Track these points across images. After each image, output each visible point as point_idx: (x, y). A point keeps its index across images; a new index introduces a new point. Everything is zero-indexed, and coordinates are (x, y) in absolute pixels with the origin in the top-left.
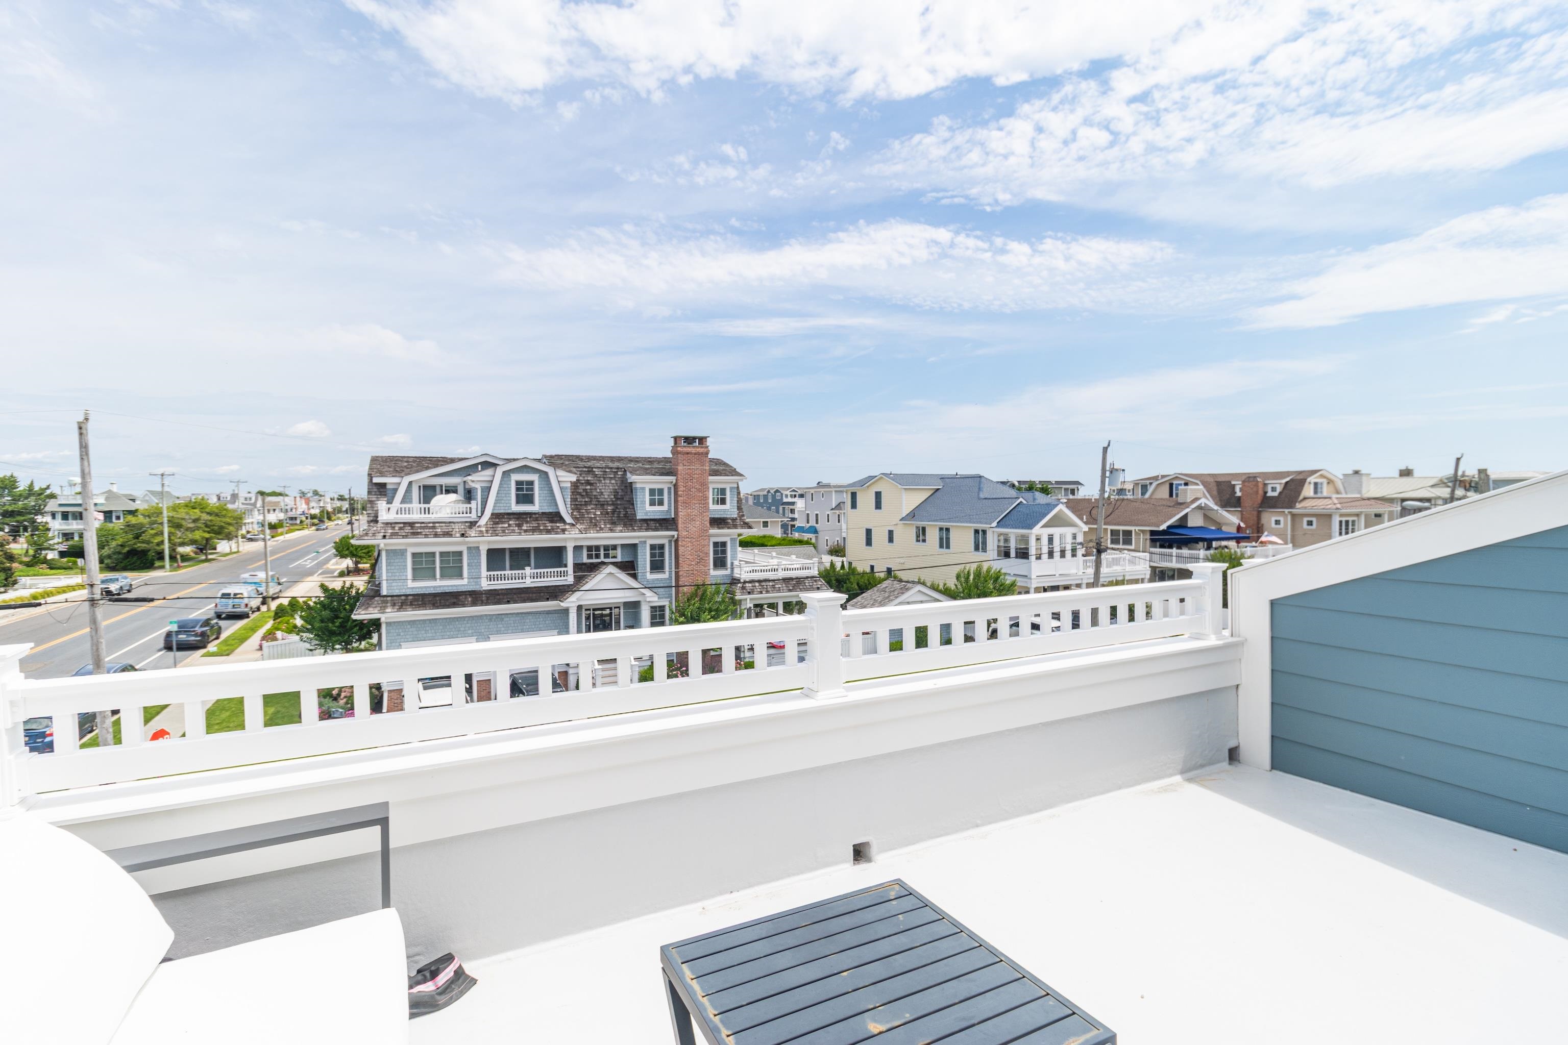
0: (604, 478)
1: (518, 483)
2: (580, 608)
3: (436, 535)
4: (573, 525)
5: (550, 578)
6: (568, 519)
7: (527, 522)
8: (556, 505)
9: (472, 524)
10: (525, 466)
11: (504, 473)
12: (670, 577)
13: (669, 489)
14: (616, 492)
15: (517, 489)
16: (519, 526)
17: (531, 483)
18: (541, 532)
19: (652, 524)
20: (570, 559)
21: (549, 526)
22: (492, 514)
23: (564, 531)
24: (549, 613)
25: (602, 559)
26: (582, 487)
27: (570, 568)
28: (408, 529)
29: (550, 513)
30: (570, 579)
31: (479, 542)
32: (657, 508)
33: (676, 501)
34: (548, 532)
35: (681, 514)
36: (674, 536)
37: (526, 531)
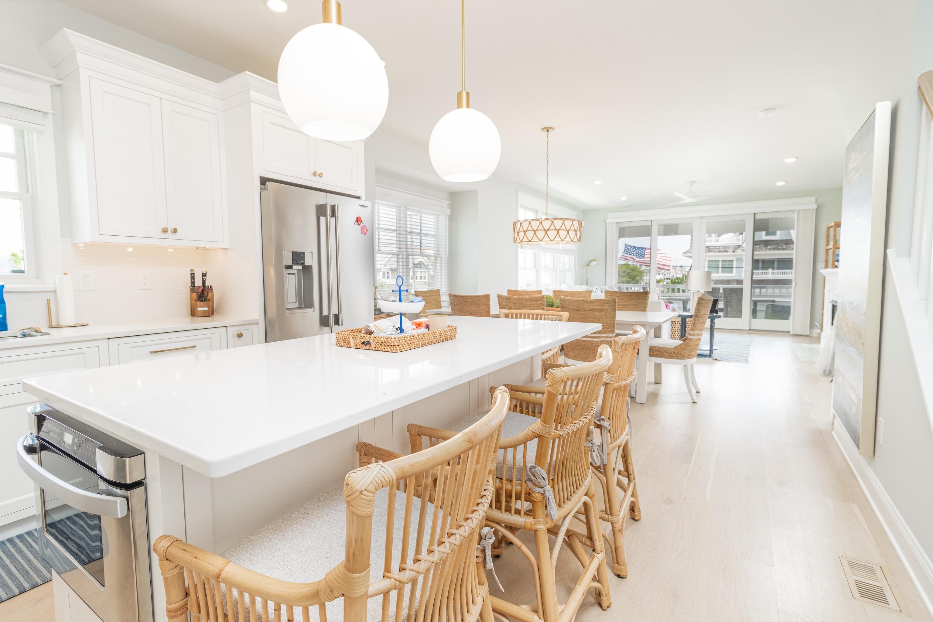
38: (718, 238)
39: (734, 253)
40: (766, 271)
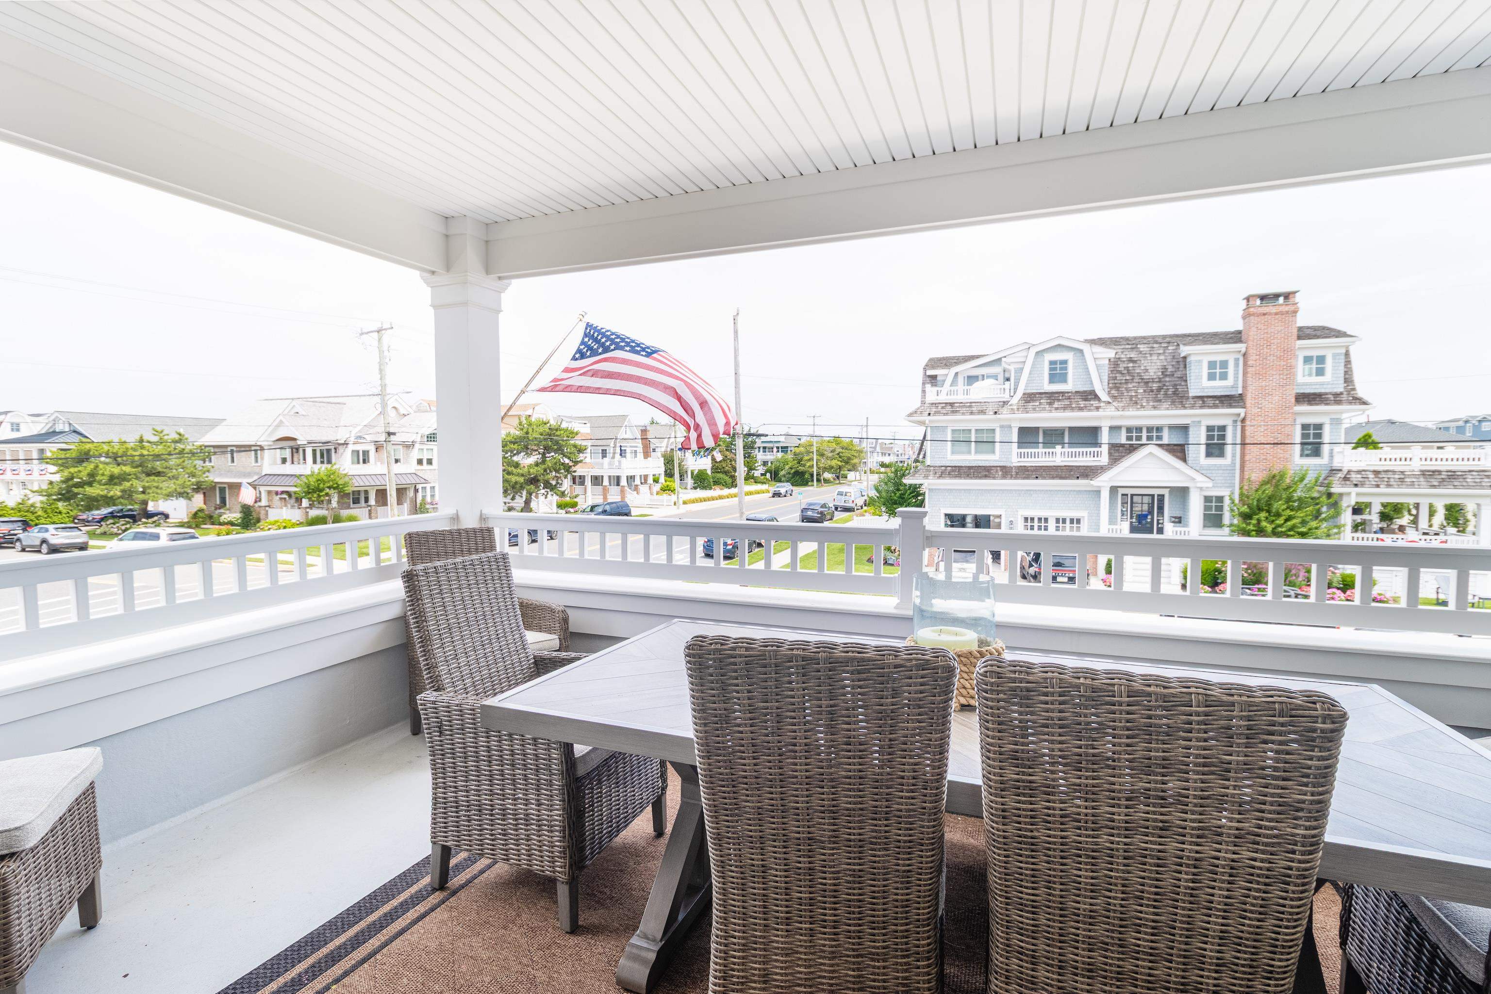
0: (1151, 355)
1: (1052, 363)
2: (1114, 490)
3: (972, 413)
4: (1109, 403)
5: (1083, 457)
6: (1104, 397)
7: (1059, 400)
8: (1092, 383)
9: (1005, 403)
10: (1059, 346)
11: (1037, 353)
12: (1233, 463)
13: (1237, 360)
14: (1164, 369)
15: (1051, 369)
16: (1050, 404)
17: (1065, 362)
18: (1072, 409)
19: (1210, 402)
20: (1105, 437)
21: (1082, 404)
22: (1024, 394)
23: (1098, 408)
24: (1079, 492)
25: (1144, 441)
26: (1121, 368)
27: (1105, 449)
28: (949, 408)
29: (1085, 392)
30: (1104, 459)
31: (1010, 420)
32: (1218, 383)
33: (1245, 373)
34: (1081, 409)
35: (1251, 389)
36: (1239, 415)
37: (1057, 409)
38: (969, 387)
39: (997, 416)
40: (1051, 450)
